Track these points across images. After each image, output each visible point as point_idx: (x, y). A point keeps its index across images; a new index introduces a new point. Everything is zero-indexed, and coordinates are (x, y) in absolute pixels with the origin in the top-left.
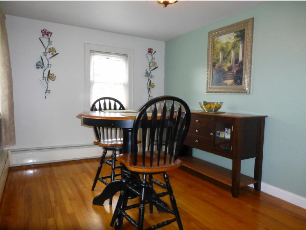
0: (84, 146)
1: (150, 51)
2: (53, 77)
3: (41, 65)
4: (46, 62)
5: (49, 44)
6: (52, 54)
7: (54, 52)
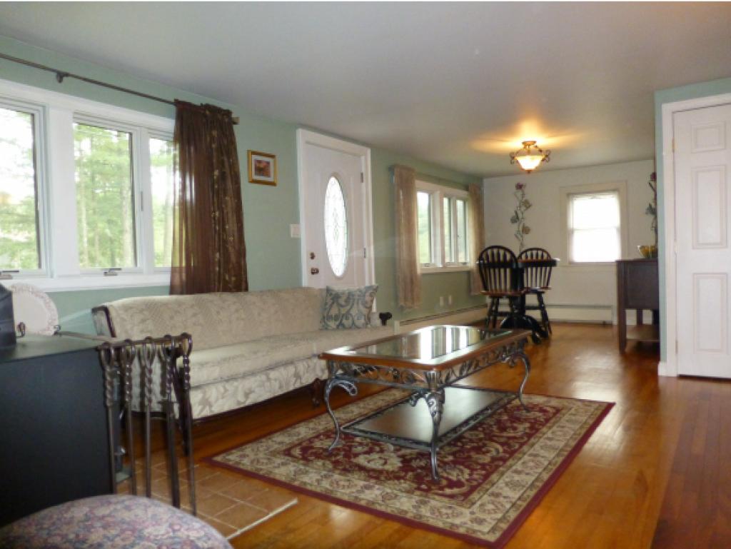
2: (526, 230)
3: (515, 219)
4: (520, 216)
5: (523, 197)
6: (526, 206)
7: (527, 205)
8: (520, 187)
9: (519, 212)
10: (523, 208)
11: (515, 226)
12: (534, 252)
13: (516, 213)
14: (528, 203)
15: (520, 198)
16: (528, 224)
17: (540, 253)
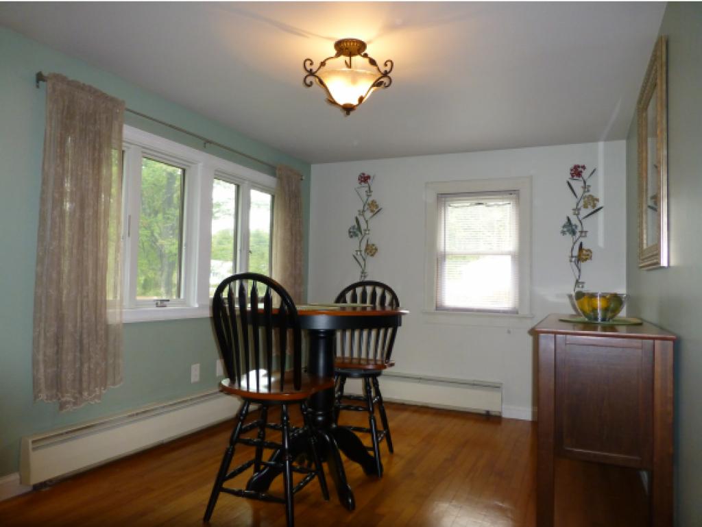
0: (420, 379)
1: (577, 172)
2: (371, 250)
3: (356, 231)
4: (363, 226)
5: (369, 196)
6: (372, 211)
7: (374, 208)
8: (364, 179)
9: (361, 219)
10: (368, 214)
11: (356, 240)
12: (369, 289)
13: (357, 220)
14: (377, 206)
15: (365, 198)
16: (373, 240)
17: (379, 291)
